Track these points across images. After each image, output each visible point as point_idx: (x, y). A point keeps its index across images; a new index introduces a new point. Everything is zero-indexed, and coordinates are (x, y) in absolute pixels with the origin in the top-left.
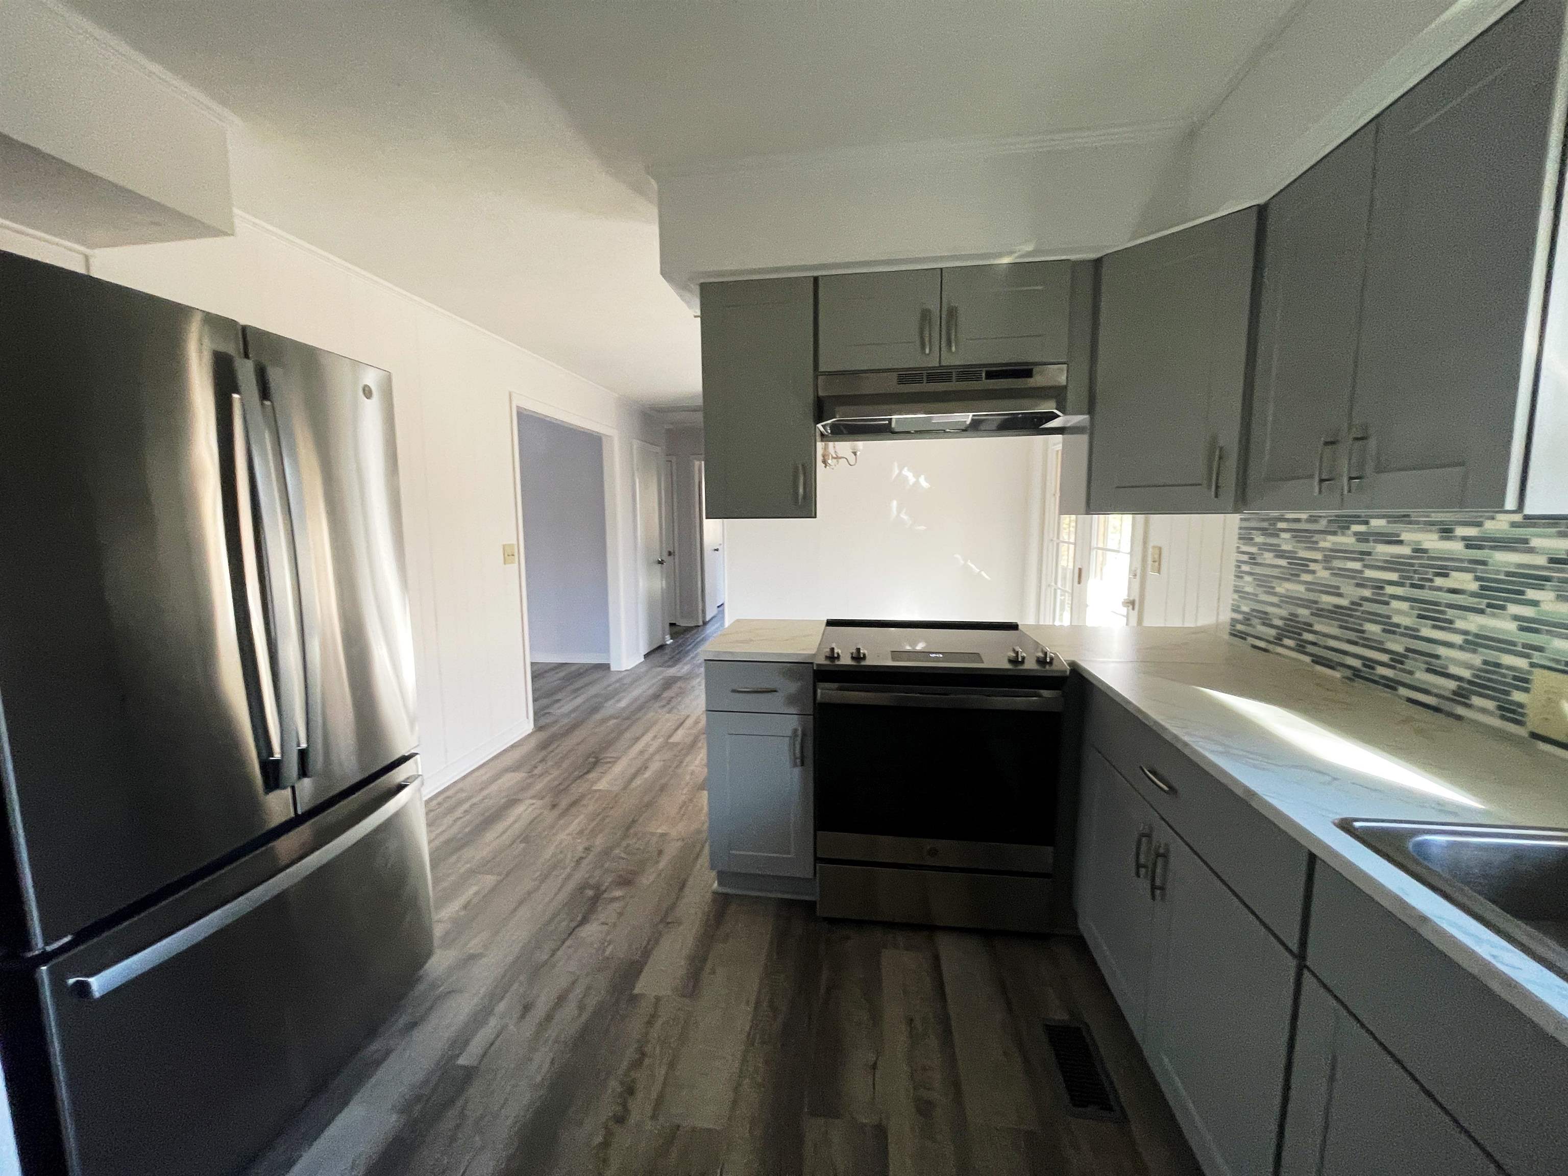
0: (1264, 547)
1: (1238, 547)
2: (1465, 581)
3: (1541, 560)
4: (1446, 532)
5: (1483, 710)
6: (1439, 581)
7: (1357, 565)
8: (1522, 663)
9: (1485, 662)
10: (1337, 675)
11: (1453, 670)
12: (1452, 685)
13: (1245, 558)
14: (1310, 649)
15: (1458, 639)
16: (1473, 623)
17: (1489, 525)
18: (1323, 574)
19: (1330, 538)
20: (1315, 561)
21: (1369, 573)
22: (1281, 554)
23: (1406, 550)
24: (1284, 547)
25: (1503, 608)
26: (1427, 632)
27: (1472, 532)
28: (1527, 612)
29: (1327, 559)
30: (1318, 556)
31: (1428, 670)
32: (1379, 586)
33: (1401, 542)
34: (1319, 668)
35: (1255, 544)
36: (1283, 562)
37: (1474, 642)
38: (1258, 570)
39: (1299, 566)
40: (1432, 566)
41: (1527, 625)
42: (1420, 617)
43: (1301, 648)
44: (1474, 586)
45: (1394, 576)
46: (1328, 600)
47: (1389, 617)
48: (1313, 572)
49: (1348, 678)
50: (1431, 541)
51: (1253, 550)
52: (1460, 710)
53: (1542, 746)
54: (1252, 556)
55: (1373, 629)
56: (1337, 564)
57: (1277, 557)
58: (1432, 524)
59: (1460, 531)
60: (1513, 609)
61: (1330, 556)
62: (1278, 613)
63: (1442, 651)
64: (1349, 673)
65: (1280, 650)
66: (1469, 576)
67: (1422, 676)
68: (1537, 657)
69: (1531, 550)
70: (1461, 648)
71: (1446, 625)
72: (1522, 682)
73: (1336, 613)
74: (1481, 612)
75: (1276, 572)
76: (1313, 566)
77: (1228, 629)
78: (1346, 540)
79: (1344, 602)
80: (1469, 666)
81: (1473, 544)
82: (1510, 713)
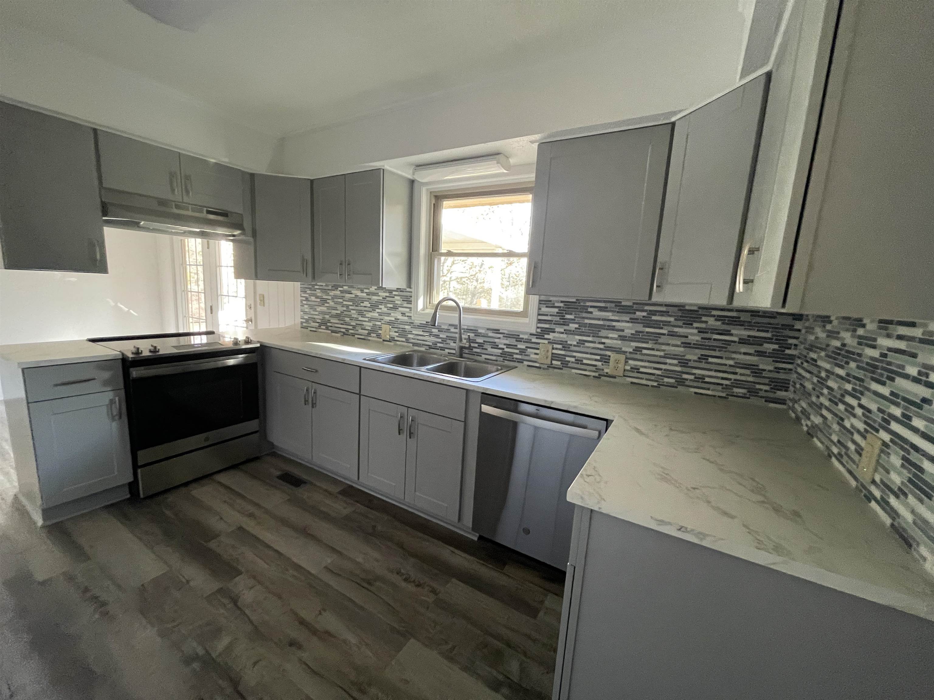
0: (311, 295)
1: (301, 295)
2: (367, 304)
3: (381, 298)
4: (362, 291)
5: (374, 337)
6: (362, 304)
7: (341, 300)
8: (379, 323)
9: (373, 325)
10: (339, 335)
11: (367, 328)
12: (367, 332)
13: (304, 299)
14: (330, 328)
15: (367, 319)
16: (369, 315)
17: (371, 289)
18: (332, 304)
19: (333, 292)
20: (329, 299)
21: (345, 303)
22: (317, 297)
23: (353, 296)
24: (318, 295)
25: (375, 310)
26: (360, 319)
27: (367, 291)
28: (379, 311)
29: (333, 298)
30: (330, 298)
31: (362, 329)
32: (347, 306)
33: (352, 293)
34: (333, 334)
35: (308, 294)
36: (319, 300)
37: (371, 319)
38: (309, 303)
39: (324, 301)
40: (360, 300)
41: (380, 314)
42: (358, 314)
43: (327, 329)
44: (369, 305)
45: (351, 303)
46: (334, 312)
47: (351, 315)
48: (328, 303)
49: (342, 335)
50: (359, 293)
51: (307, 295)
52: (369, 338)
53: (385, 343)
54: (307, 298)
55: (347, 319)
56: (336, 300)
57: (316, 298)
58: (359, 288)
59: (366, 291)
60: (377, 310)
62: (319, 318)
63: (364, 323)
64: (342, 334)
65: (320, 330)
66: (368, 303)
67: (361, 331)
68: (383, 322)
69: (379, 296)
70: (368, 322)
71: (363, 316)
72: (380, 328)
73: (337, 316)
74: (371, 312)
75: (316, 303)
76: (328, 301)
77: (300, 326)
78: (338, 293)
79: (339, 312)
80: (370, 326)
81: (368, 294)
82: (379, 336)
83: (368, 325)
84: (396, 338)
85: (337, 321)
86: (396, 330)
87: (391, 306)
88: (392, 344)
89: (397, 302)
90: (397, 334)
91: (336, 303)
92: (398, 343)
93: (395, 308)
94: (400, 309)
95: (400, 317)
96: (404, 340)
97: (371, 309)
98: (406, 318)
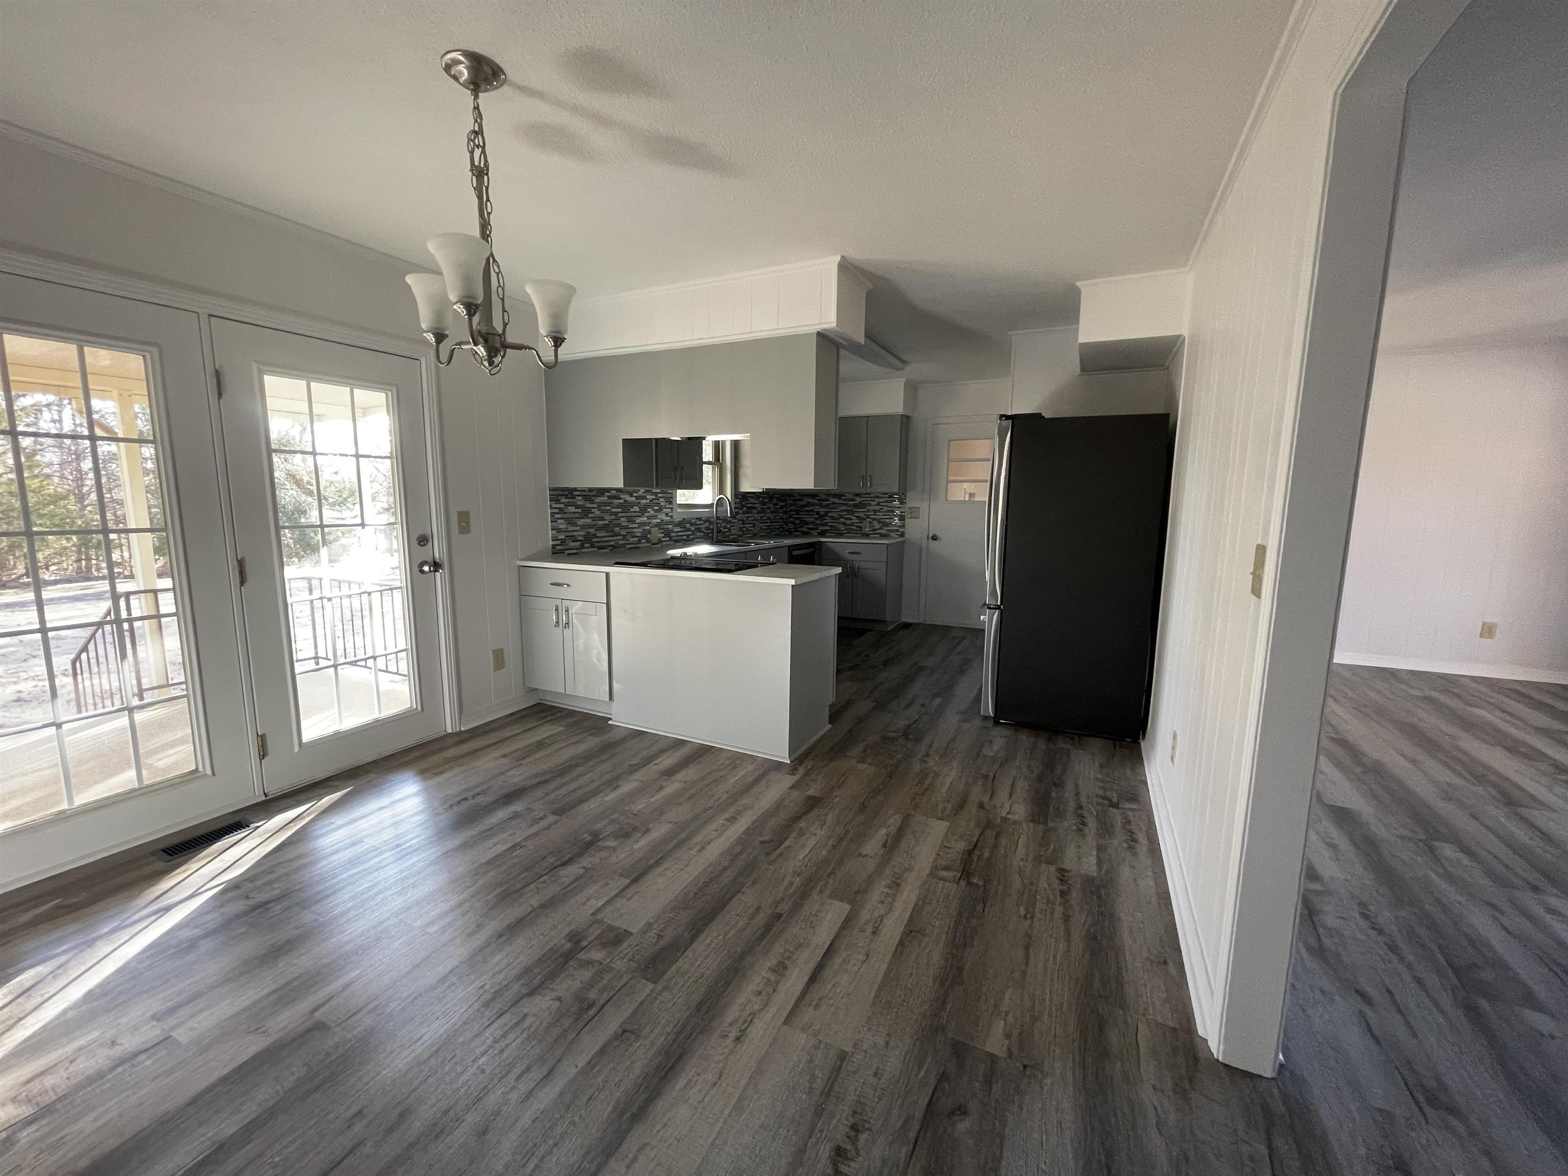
0: (567, 505)
1: (551, 506)
2: (636, 509)
4: (631, 496)
5: (644, 543)
6: (631, 510)
7: (609, 508)
8: (648, 527)
10: (607, 550)
12: (636, 539)
13: (557, 511)
14: (597, 544)
16: (639, 520)
17: (639, 493)
18: (597, 513)
19: (598, 498)
21: (613, 510)
22: (577, 507)
23: (622, 501)
24: (579, 503)
25: (644, 514)
26: (630, 526)
27: (636, 494)
28: (648, 514)
29: (599, 506)
30: (595, 506)
31: (632, 537)
32: (616, 514)
33: (620, 499)
34: (600, 551)
35: (562, 503)
36: (579, 510)
37: (639, 525)
38: (565, 516)
39: (586, 512)
40: (629, 505)
41: (648, 518)
42: (628, 521)
43: (592, 546)
44: (638, 510)
45: (620, 510)
46: (600, 523)
47: (621, 524)
48: (594, 513)
50: (628, 498)
51: (562, 506)
52: (640, 545)
53: (654, 546)
54: (561, 509)
55: (617, 529)
56: (602, 508)
60: (646, 514)
61: (600, 505)
62: (580, 534)
63: (634, 530)
64: (611, 548)
65: (584, 550)
67: (631, 540)
68: (650, 525)
69: (647, 499)
70: (638, 528)
71: (633, 522)
72: (650, 532)
73: (604, 527)
75: (577, 515)
76: (593, 510)
77: (551, 551)
78: (605, 499)
79: (606, 522)
80: (640, 532)
81: (637, 498)
82: (648, 541)
83: (638, 532)
84: (663, 539)
85: (605, 534)
86: (662, 531)
87: (657, 508)
88: (659, 545)
89: (662, 504)
90: (663, 535)
91: (603, 511)
92: (664, 543)
93: (660, 510)
94: (665, 510)
95: (665, 518)
96: (668, 539)
97: (640, 514)
98: (669, 518)
